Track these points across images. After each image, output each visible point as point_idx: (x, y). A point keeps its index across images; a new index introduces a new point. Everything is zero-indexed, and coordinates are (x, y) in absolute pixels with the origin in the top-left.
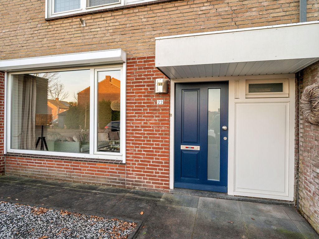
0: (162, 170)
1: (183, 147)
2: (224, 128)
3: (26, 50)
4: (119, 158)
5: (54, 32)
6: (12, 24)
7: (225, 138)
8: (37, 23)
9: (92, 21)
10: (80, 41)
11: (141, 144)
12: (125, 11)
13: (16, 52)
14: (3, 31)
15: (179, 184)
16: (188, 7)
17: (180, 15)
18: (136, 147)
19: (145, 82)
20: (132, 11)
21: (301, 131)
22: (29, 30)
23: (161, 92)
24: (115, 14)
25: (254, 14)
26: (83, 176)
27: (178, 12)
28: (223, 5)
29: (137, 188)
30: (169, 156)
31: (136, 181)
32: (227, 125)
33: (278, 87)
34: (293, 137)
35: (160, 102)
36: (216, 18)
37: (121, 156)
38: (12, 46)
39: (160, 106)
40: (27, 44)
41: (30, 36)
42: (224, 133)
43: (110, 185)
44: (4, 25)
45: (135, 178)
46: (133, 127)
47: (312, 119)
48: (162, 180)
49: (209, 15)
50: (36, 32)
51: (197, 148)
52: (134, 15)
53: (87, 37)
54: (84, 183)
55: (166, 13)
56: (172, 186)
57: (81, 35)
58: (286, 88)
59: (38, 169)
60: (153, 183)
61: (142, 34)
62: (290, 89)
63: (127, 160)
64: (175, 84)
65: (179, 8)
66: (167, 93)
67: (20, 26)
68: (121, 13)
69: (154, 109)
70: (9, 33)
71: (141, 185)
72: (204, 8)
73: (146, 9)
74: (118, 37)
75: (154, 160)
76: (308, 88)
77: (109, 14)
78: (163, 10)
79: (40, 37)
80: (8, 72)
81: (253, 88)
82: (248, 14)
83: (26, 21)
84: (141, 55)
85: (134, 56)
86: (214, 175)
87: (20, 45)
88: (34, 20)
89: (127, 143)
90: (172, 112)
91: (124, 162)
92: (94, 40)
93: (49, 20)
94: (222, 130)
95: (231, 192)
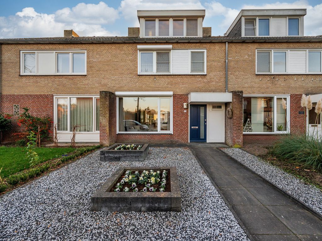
0: (186, 136)
1: (192, 127)
2: (205, 120)
3: (128, 87)
4: (170, 133)
5: (142, 81)
6: (120, 74)
7: (206, 124)
8: (133, 76)
9: (159, 78)
10: (154, 86)
11: (178, 127)
12: (172, 76)
13: (122, 87)
14: (115, 77)
15: (191, 141)
16: (194, 78)
17: (192, 81)
18: (177, 128)
19: (180, 104)
20: (175, 77)
21: (226, 120)
22: (129, 78)
23: (186, 107)
24: (168, 77)
25: (214, 83)
26: (155, 141)
27: (191, 79)
28: (205, 79)
29: (177, 143)
30: (188, 131)
31: (177, 141)
32: (206, 119)
33: (220, 107)
34: (224, 123)
35: (185, 111)
36: (203, 83)
37: (171, 131)
38: (120, 85)
39: (185, 113)
40: (128, 84)
41: (130, 81)
42: (205, 122)
43: (167, 143)
44: (115, 74)
45: (176, 139)
46: (175, 120)
47: (229, 117)
48: (186, 139)
49: (201, 82)
50: (133, 80)
51: (197, 127)
52: (176, 78)
53: (156, 84)
54: (156, 143)
55: (187, 79)
56: (189, 142)
57: (154, 83)
58: (222, 107)
59: (134, 139)
60: (183, 141)
61: (179, 86)
62: (223, 108)
64: (190, 105)
65: (192, 78)
66: (187, 108)
67: (124, 76)
68: (170, 77)
69: (183, 113)
70: (118, 78)
71: (178, 142)
72: (199, 79)
73: (180, 77)
74: (169, 86)
75: (183, 132)
76: (228, 109)
77: (166, 77)
78: (186, 78)
79: (135, 82)
80: (118, 96)
81: (214, 107)
82: (212, 83)
83: (128, 74)
84: (178, 94)
85: (176, 94)
86: (202, 137)
87: (124, 85)
88: (132, 74)
89: (173, 127)
90: (189, 115)
91: (172, 134)
92: (160, 86)
93: (139, 75)
94: (205, 121)
95: (208, 141)
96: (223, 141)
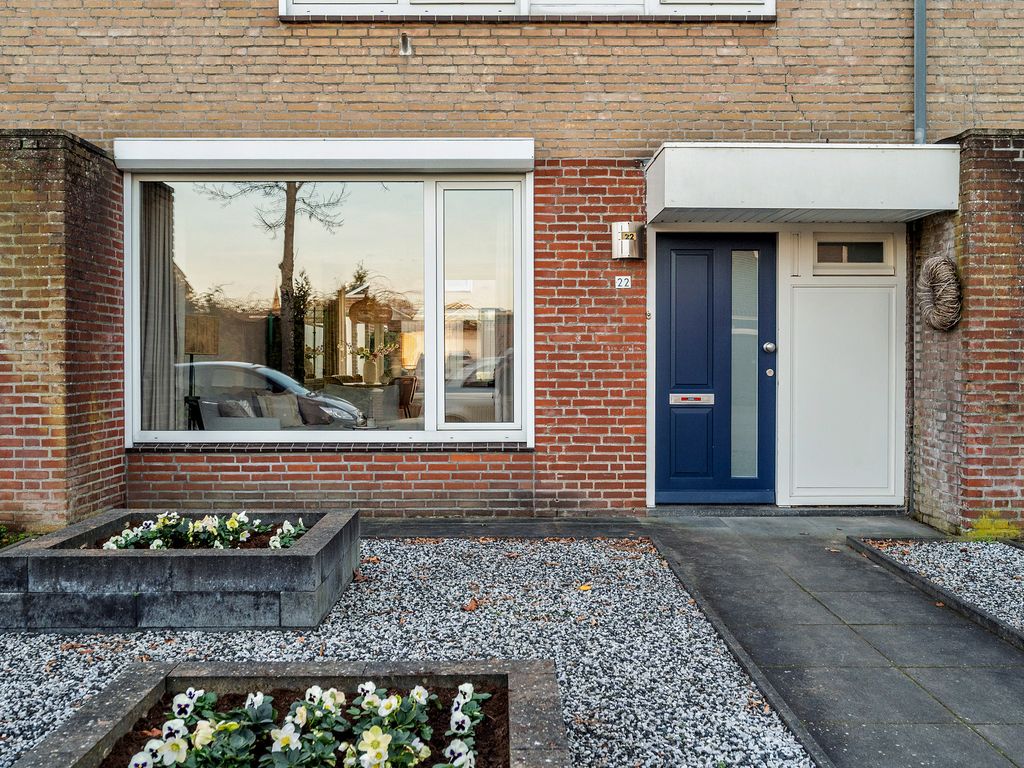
0: (628, 458)
1: (675, 399)
2: (769, 346)
3: (207, 107)
4: (514, 437)
5: (309, 60)
6: (147, 12)
7: (770, 373)
8: (245, 23)
9: (430, 42)
10: (395, 98)
11: (574, 394)
12: (529, 29)
13: (168, 107)
14: (113, 33)
15: (667, 496)
16: (689, 42)
17: (670, 60)
18: (562, 403)
19: (583, 228)
20: (546, 32)
21: (917, 347)
22: (216, 41)
23: (626, 254)
24: (502, 32)
25: (830, 80)
26: (408, 496)
27: (664, 51)
28: (768, 51)
29: (565, 512)
30: (644, 421)
31: (562, 495)
32: (774, 341)
33: (870, 252)
34: (904, 365)
35: (623, 282)
36: (750, 79)
37: (523, 427)
38: (147, 88)
39: (622, 292)
40: (209, 88)
41: (219, 61)
42: (768, 359)
43: (490, 513)
44: (114, 12)
45: (560, 486)
46: (551, 348)
47: (935, 320)
48: (629, 486)
49: (736, 70)
50: (242, 51)
51: (708, 399)
52: (552, 42)
53: (417, 88)
54: (413, 515)
55: (637, 51)
56: (651, 501)
57: (399, 79)
58: (888, 253)
59: (254, 487)
60: (607, 495)
61: (575, 97)
62: (896, 256)
63: (537, 440)
64: (659, 235)
65: (669, 42)
66: (637, 262)
67: (180, 23)
68: (516, 32)
69: (608, 298)
70: (136, 41)
71: (574, 505)
72: (725, 51)
73: (585, 31)
74: (508, 99)
75: (609, 435)
77: (484, 31)
78: (627, 42)
79: (256, 69)
80: (134, 173)
81: (828, 252)
82: (817, 79)
83: (205, 13)
84: (573, 155)
85: (554, 155)
86: (744, 465)
87: (180, 88)
88: (233, 13)
89: (537, 393)
90: (651, 307)
91: (531, 444)
92: (438, 97)
93: (287, 21)
94: (763, 353)
95: (784, 498)
96: (896, 496)
